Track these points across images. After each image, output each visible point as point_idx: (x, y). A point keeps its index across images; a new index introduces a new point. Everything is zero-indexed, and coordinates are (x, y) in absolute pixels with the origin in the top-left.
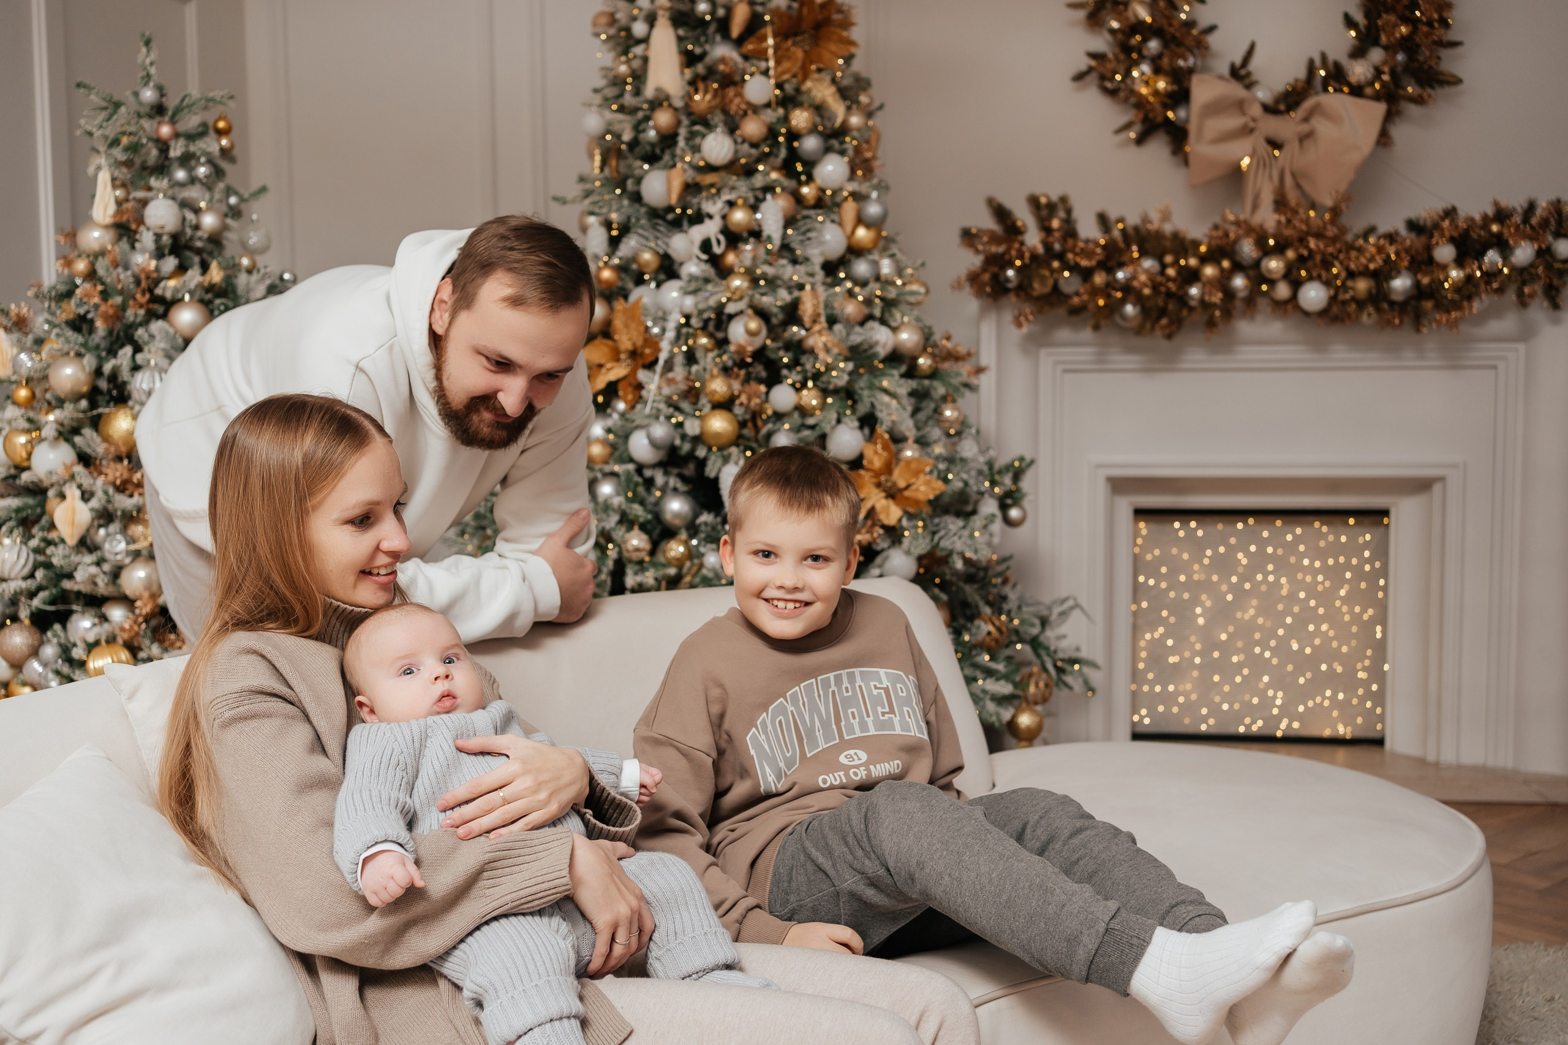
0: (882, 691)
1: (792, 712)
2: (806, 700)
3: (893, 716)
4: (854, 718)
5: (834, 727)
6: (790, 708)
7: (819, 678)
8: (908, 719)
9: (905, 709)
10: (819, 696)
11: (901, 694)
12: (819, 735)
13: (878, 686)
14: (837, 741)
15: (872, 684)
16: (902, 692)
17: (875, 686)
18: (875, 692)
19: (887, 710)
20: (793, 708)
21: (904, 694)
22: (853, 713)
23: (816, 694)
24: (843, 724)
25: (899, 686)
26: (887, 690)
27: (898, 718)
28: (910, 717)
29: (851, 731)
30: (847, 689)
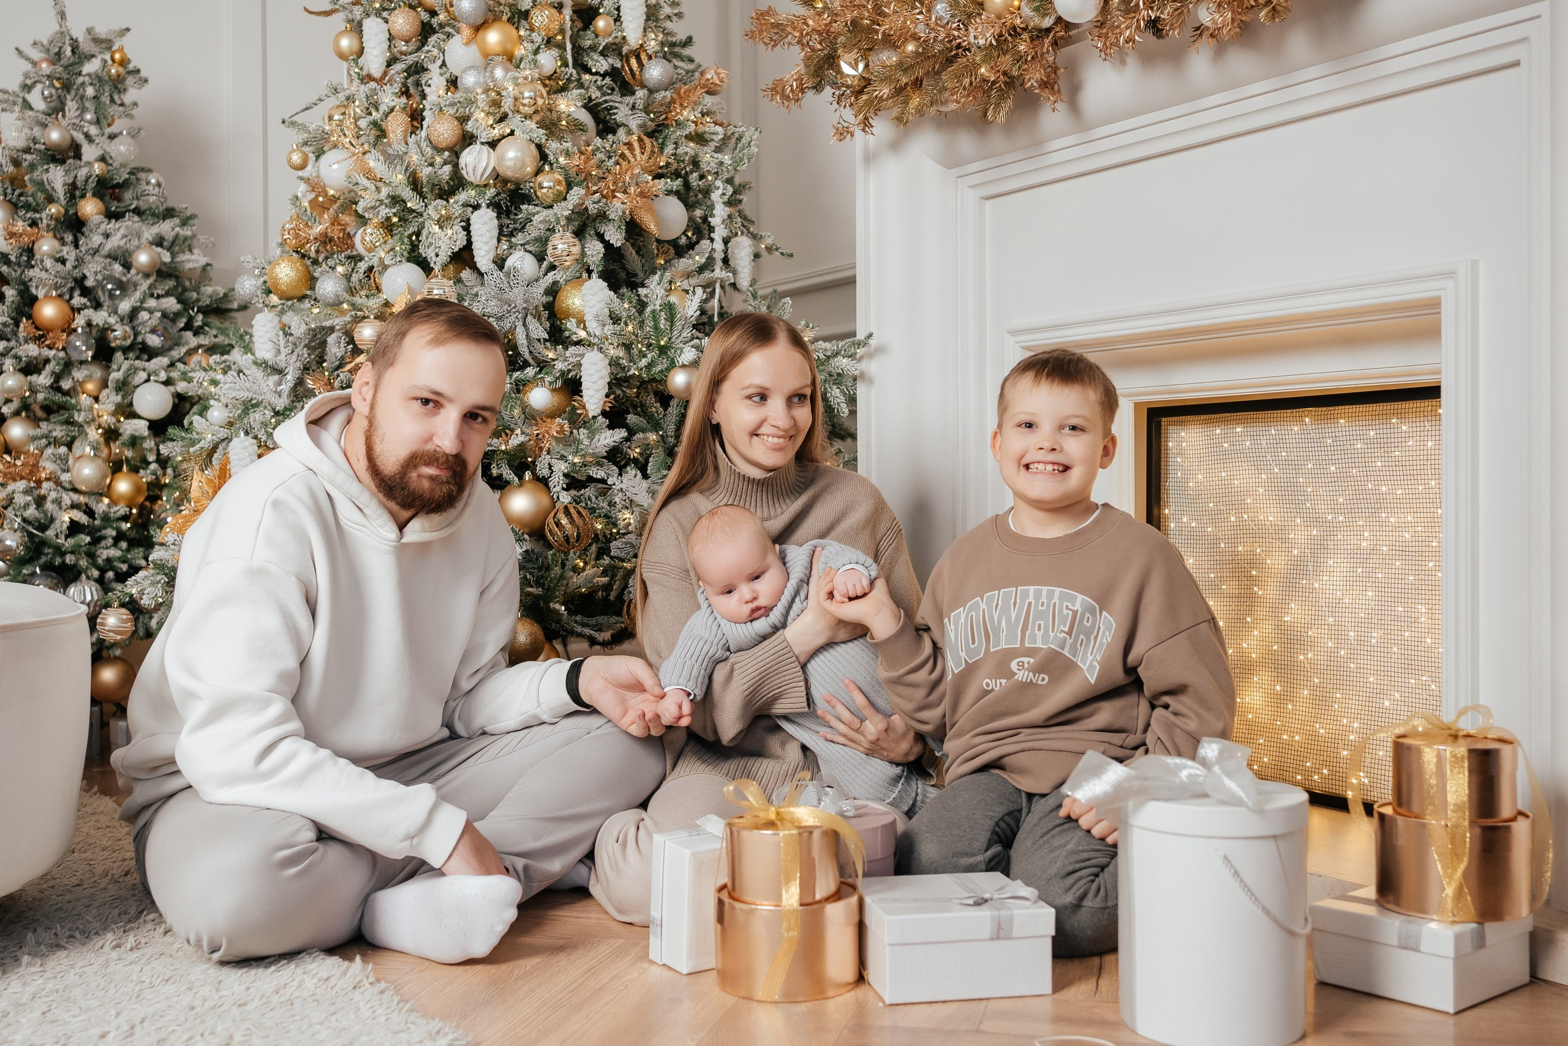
0: (1071, 613)
1: (984, 610)
2: (1000, 603)
3: (1068, 637)
4: (1039, 629)
5: (1019, 633)
6: (983, 606)
7: (1019, 588)
8: (1078, 646)
9: (1082, 637)
10: (1015, 603)
11: (1085, 623)
12: (1003, 635)
13: (1070, 607)
14: (1018, 646)
15: (1065, 603)
16: (1088, 622)
17: (1067, 606)
18: (1065, 612)
19: (1066, 630)
20: (985, 607)
21: (1088, 625)
22: (1039, 625)
23: (1013, 601)
24: (1028, 632)
25: (1087, 615)
26: (1075, 613)
27: (1071, 641)
28: (1081, 646)
29: (1033, 639)
30: (1043, 603)
